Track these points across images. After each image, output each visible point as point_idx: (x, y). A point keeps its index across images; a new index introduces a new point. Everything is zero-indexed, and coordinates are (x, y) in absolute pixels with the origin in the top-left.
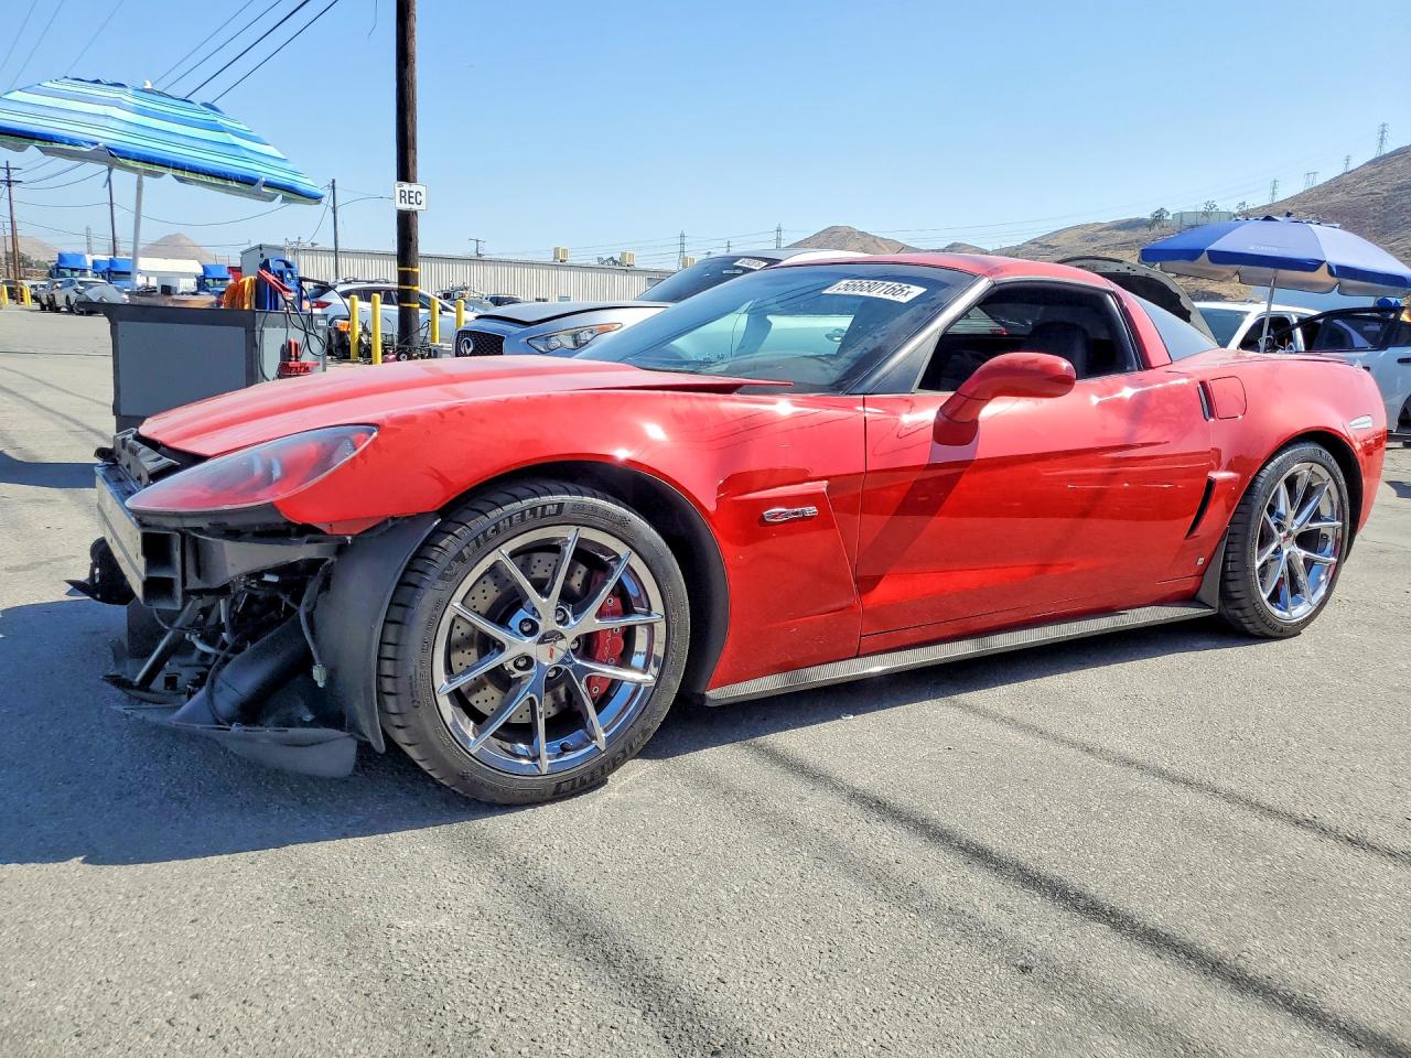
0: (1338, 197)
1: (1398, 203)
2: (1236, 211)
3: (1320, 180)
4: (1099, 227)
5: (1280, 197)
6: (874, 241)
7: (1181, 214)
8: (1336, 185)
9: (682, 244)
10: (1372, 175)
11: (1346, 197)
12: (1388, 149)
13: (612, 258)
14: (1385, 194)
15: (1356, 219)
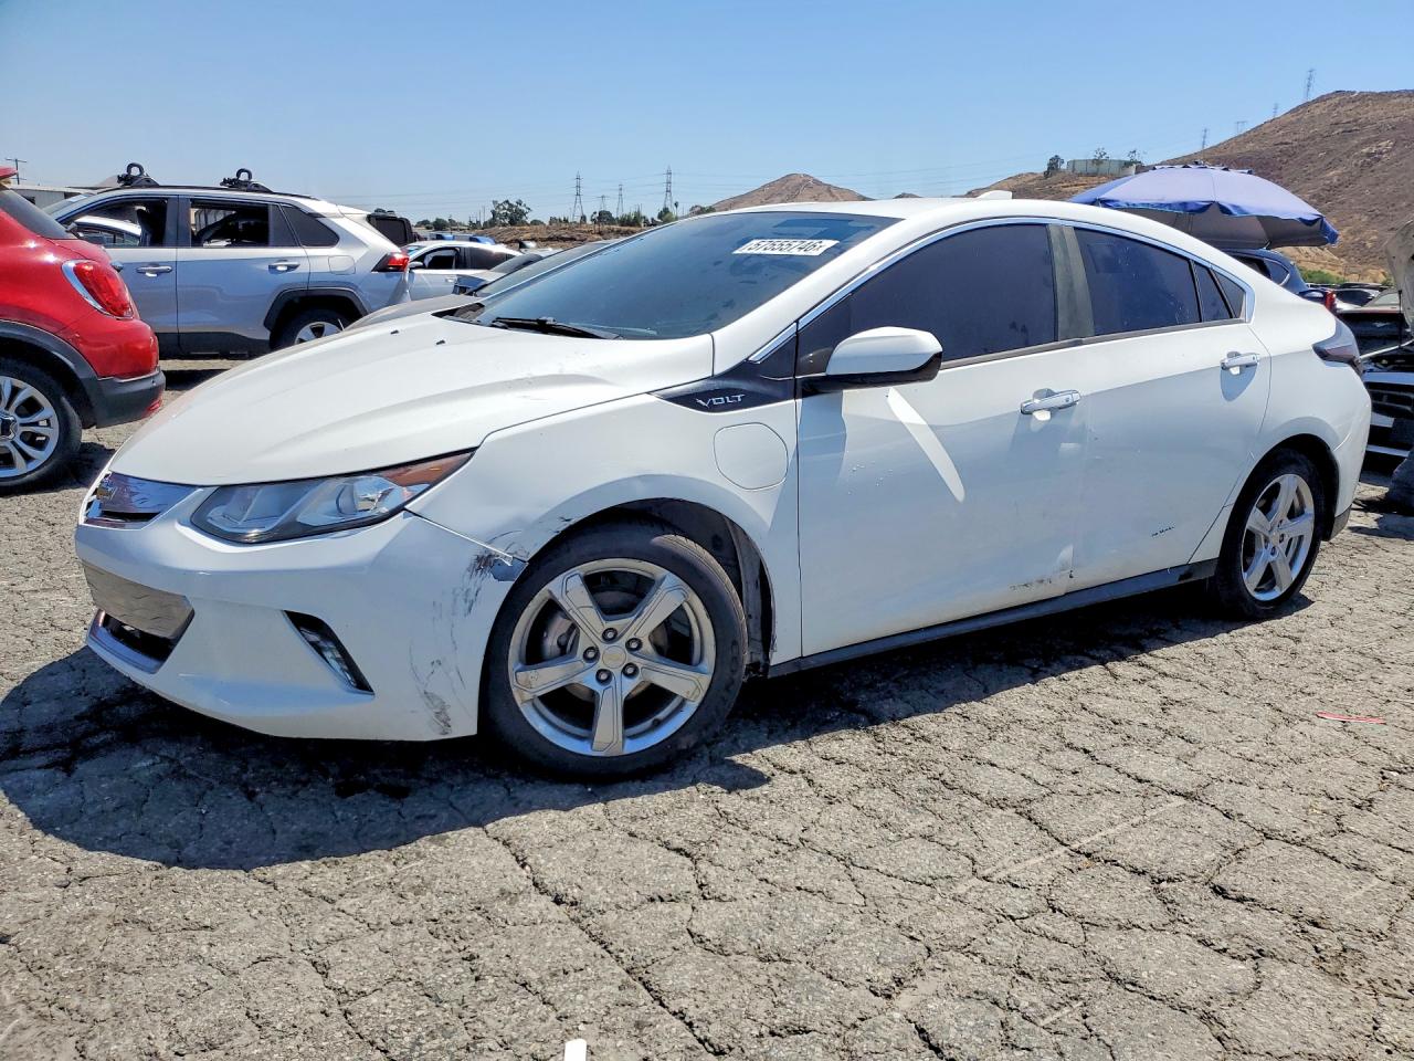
1: (1304, 154)
2: (1128, 159)
7: (1074, 161)
8: (1257, 133)
9: (578, 187)
10: (1292, 123)
12: (1314, 96)
13: (507, 202)
14: (1296, 143)
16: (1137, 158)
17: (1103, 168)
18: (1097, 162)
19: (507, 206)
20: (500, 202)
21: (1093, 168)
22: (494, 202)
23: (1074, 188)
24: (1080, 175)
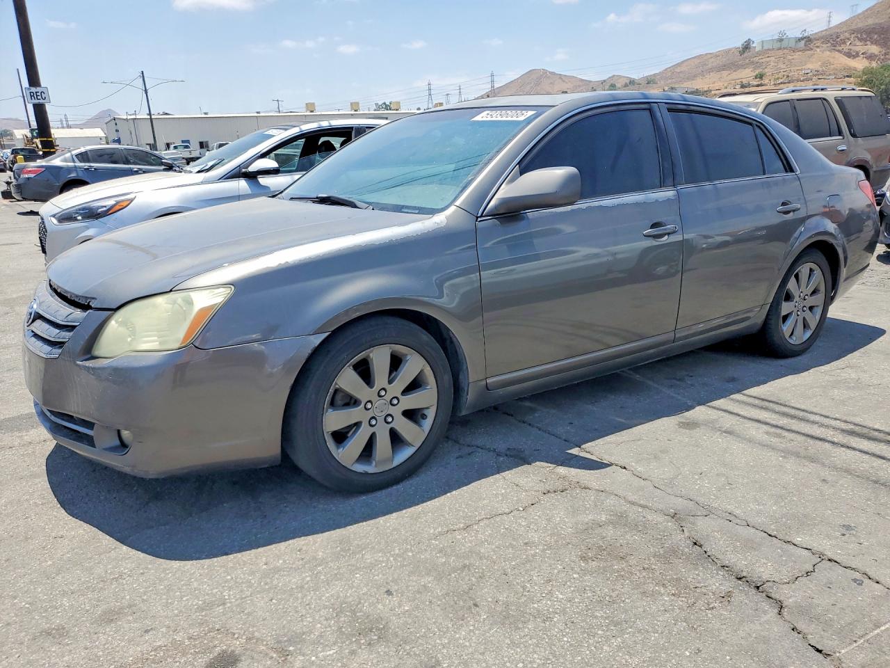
0: (870, 22)
2: (801, 36)
3: (860, 11)
4: (709, 56)
5: (833, 24)
6: (560, 78)
7: (763, 42)
9: (430, 89)
11: (877, 21)
13: (385, 103)
15: (882, 36)
16: (806, 35)
17: (784, 44)
18: (781, 40)
19: (384, 106)
20: (380, 104)
21: (777, 45)
22: (376, 104)
23: (768, 59)
24: (769, 50)
